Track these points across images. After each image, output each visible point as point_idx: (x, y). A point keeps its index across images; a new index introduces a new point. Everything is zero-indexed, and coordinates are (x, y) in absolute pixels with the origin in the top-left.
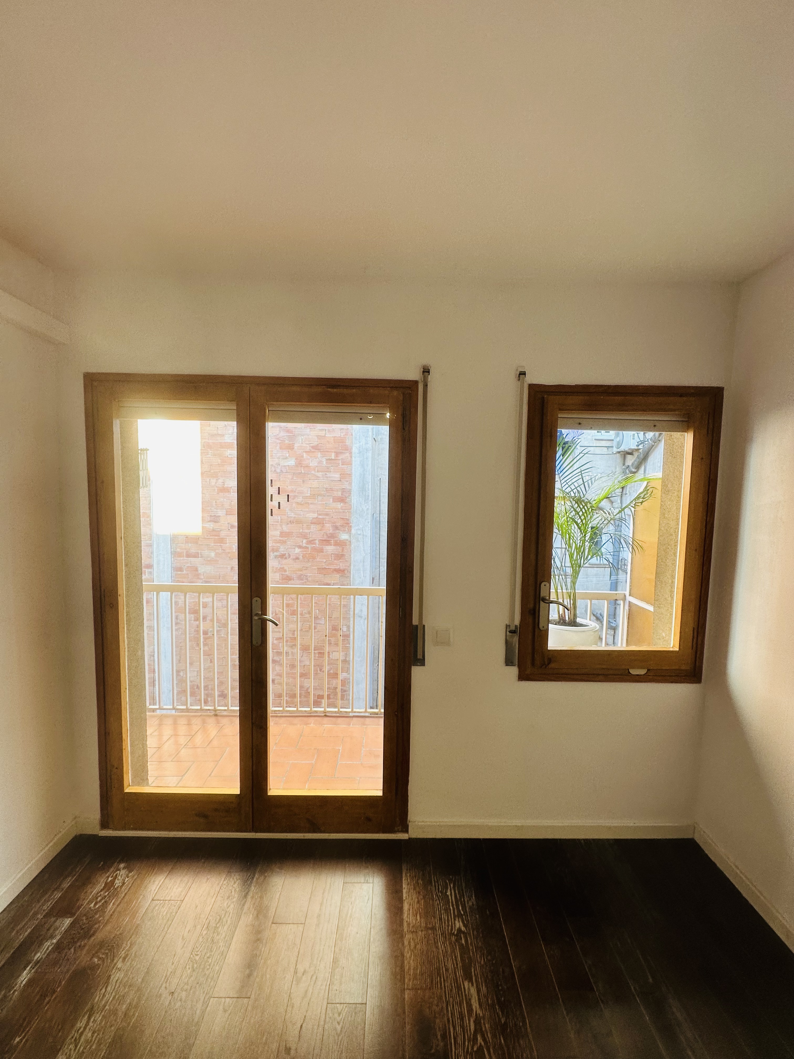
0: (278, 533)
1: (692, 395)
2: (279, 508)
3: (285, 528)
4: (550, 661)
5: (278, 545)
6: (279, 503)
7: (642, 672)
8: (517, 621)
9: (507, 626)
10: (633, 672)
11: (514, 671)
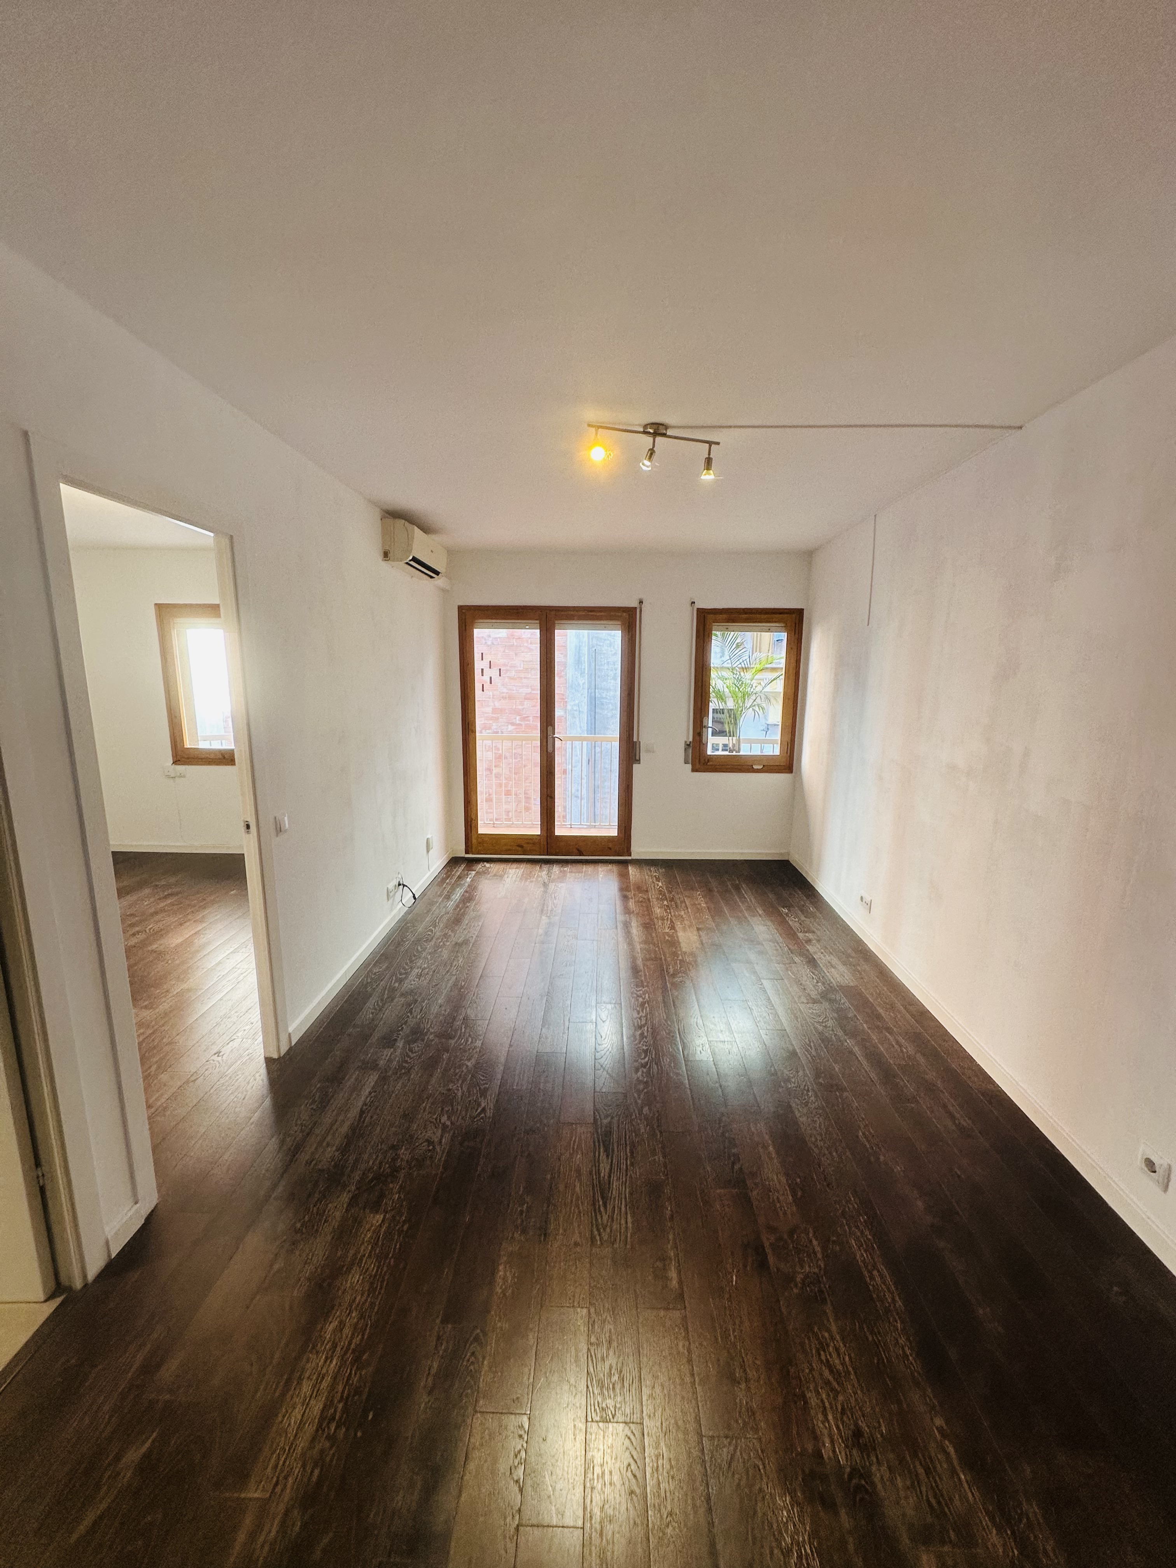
0: (490, 710)
1: (787, 613)
2: (491, 683)
3: (497, 704)
4: (708, 761)
5: (491, 722)
6: (491, 678)
7: (761, 767)
8: (691, 739)
9: (686, 742)
10: (755, 767)
11: (689, 766)
